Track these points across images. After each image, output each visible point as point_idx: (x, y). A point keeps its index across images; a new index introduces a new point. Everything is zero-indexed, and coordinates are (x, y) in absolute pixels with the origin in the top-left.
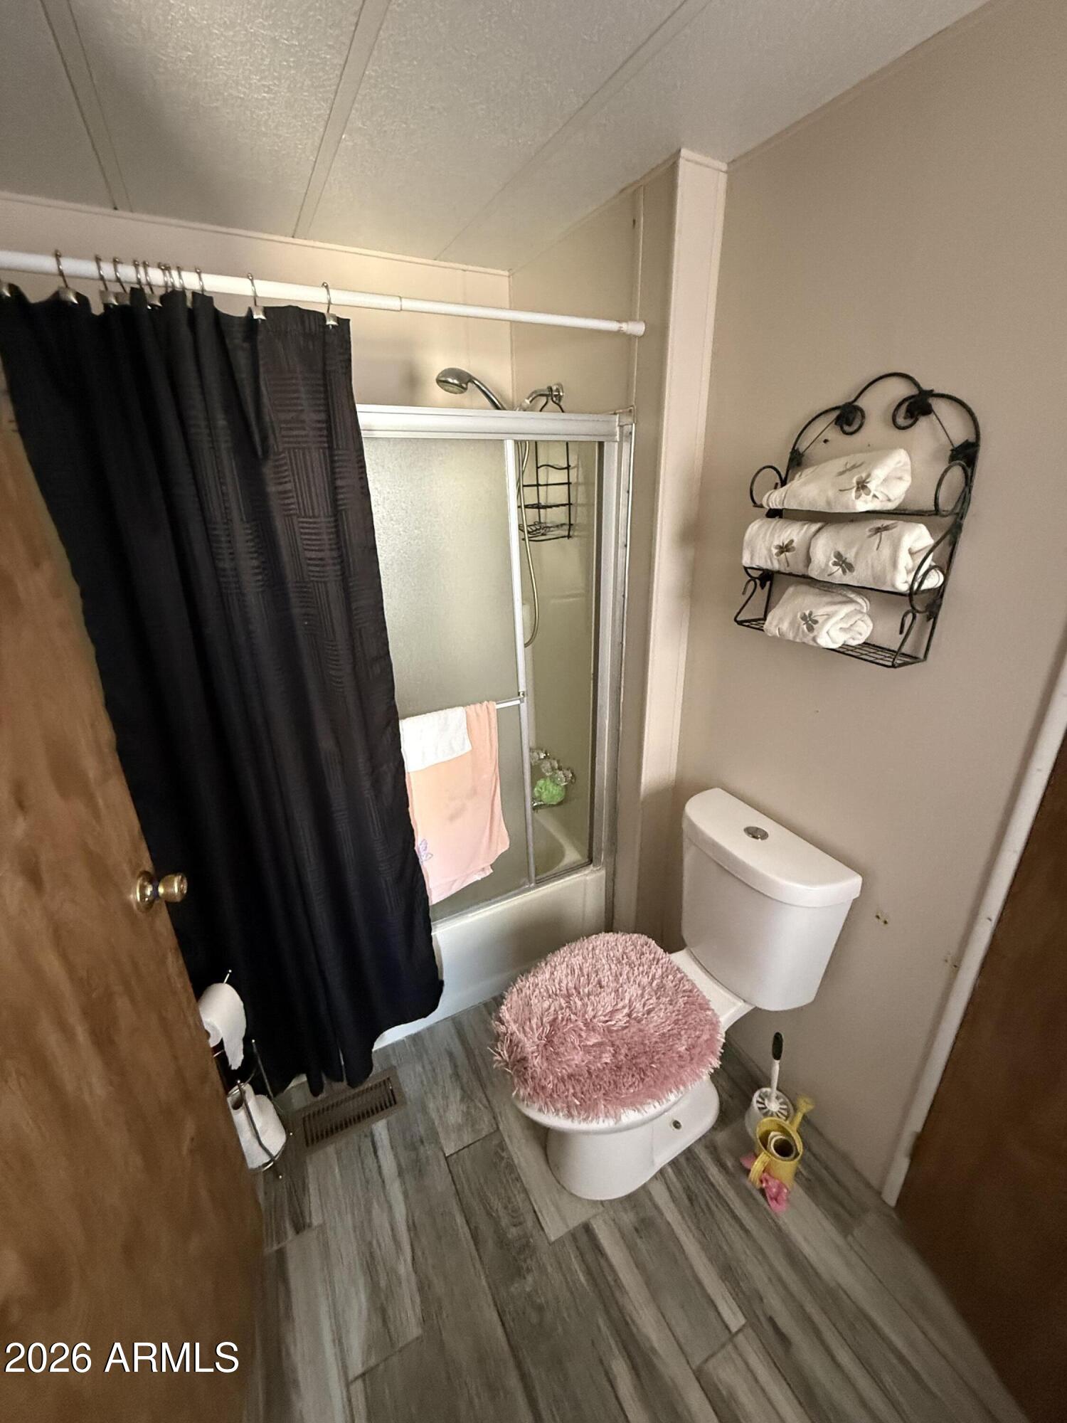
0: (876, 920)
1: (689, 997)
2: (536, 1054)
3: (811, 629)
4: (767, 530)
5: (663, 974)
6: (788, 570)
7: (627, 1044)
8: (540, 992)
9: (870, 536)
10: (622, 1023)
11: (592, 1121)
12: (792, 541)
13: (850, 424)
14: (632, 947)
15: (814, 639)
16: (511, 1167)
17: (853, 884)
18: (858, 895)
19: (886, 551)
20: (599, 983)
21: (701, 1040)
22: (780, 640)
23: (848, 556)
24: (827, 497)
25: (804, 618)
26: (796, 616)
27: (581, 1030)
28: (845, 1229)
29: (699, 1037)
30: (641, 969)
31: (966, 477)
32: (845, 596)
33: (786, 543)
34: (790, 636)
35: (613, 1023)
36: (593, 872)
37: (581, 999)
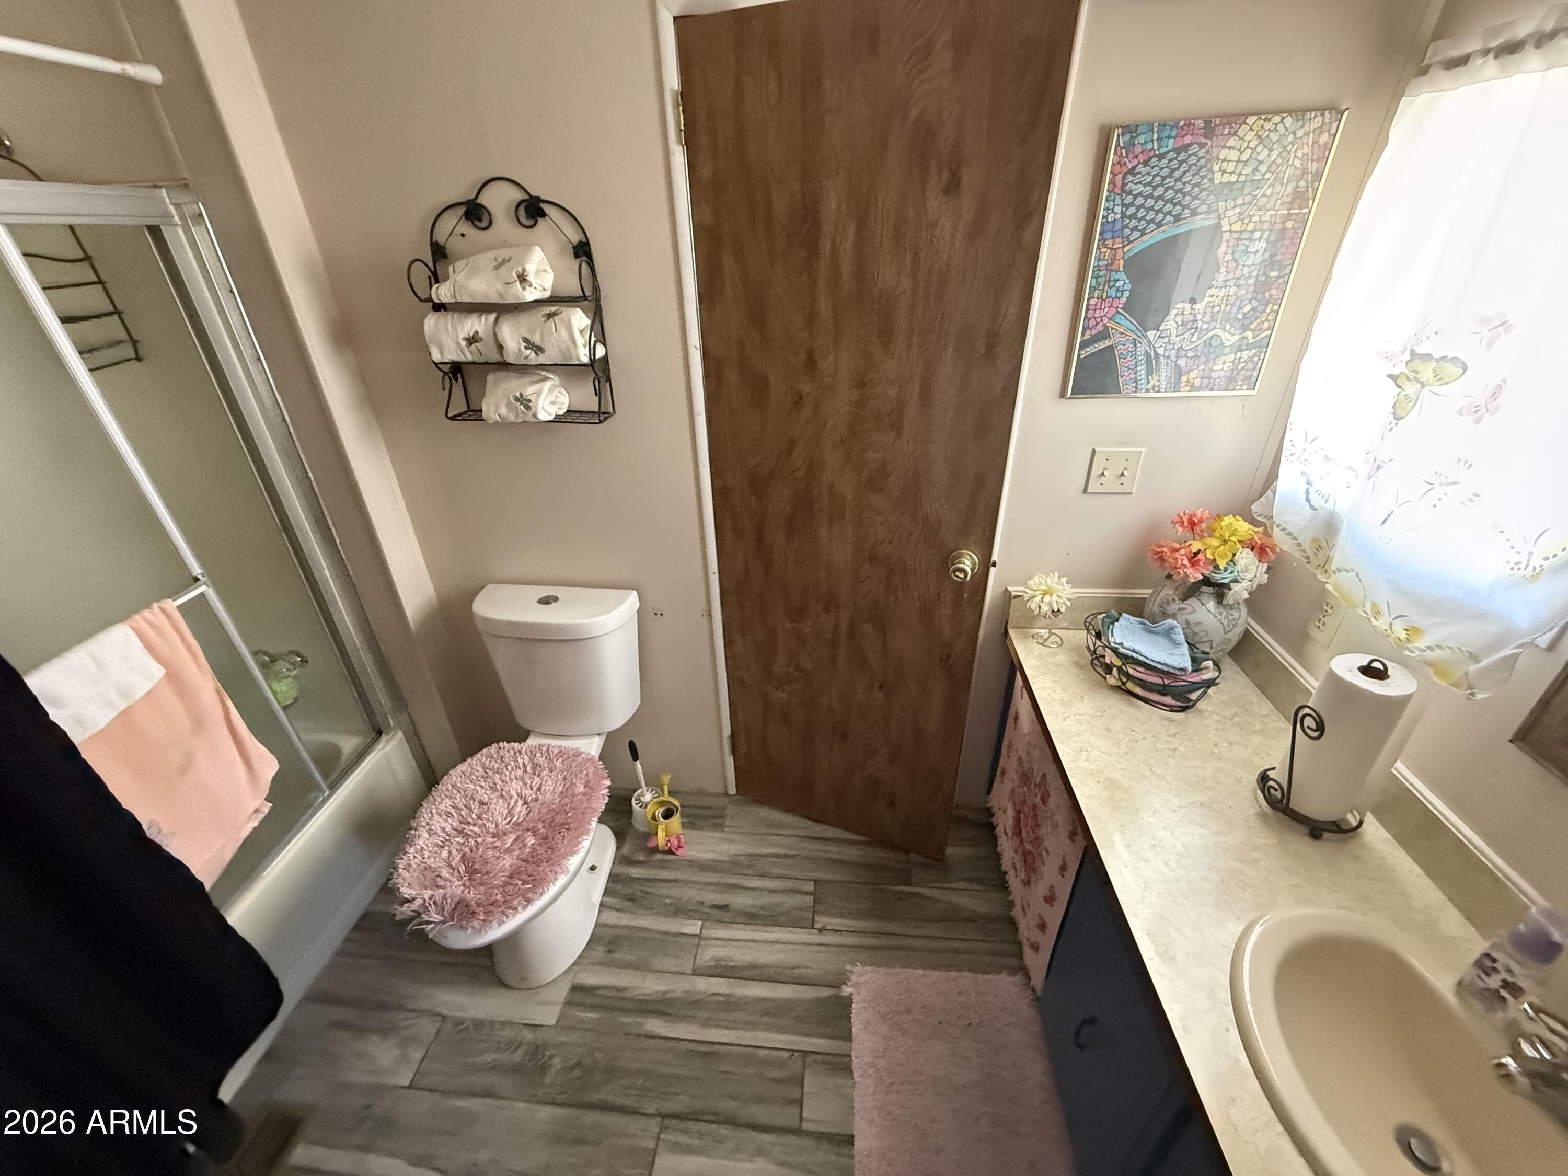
0: (656, 617)
1: (561, 757)
2: (467, 891)
3: (528, 408)
4: (446, 323)
5: (530, 758)
6: (483, 360)
7: (539, 820)
8: (430, 852)
9: (545, 322)
10: (524, 812)
11: (548, 889)
12: (477, 332)
13: (480, 220)
14: (489, 759)
15: (535, 415)
16: (479, 1025)
17: (632, 600)
18: (638, 605)
19: (564, 333)
20: (482, 803)
21: (590, 776)
22: (503, 425)
23: (535, 340)
24: (497, 290)
25: (517, 399)
26: (509, 398)
27: (493, 843)
28: (720, 827)
29: (587, 774)
30: (509, 768)
31: (590, 267)
32: (539, 374)
33: (471, 335)
34: (512, 418)
35: (515, 818)
36: (388, 741)
37: (474, 825)
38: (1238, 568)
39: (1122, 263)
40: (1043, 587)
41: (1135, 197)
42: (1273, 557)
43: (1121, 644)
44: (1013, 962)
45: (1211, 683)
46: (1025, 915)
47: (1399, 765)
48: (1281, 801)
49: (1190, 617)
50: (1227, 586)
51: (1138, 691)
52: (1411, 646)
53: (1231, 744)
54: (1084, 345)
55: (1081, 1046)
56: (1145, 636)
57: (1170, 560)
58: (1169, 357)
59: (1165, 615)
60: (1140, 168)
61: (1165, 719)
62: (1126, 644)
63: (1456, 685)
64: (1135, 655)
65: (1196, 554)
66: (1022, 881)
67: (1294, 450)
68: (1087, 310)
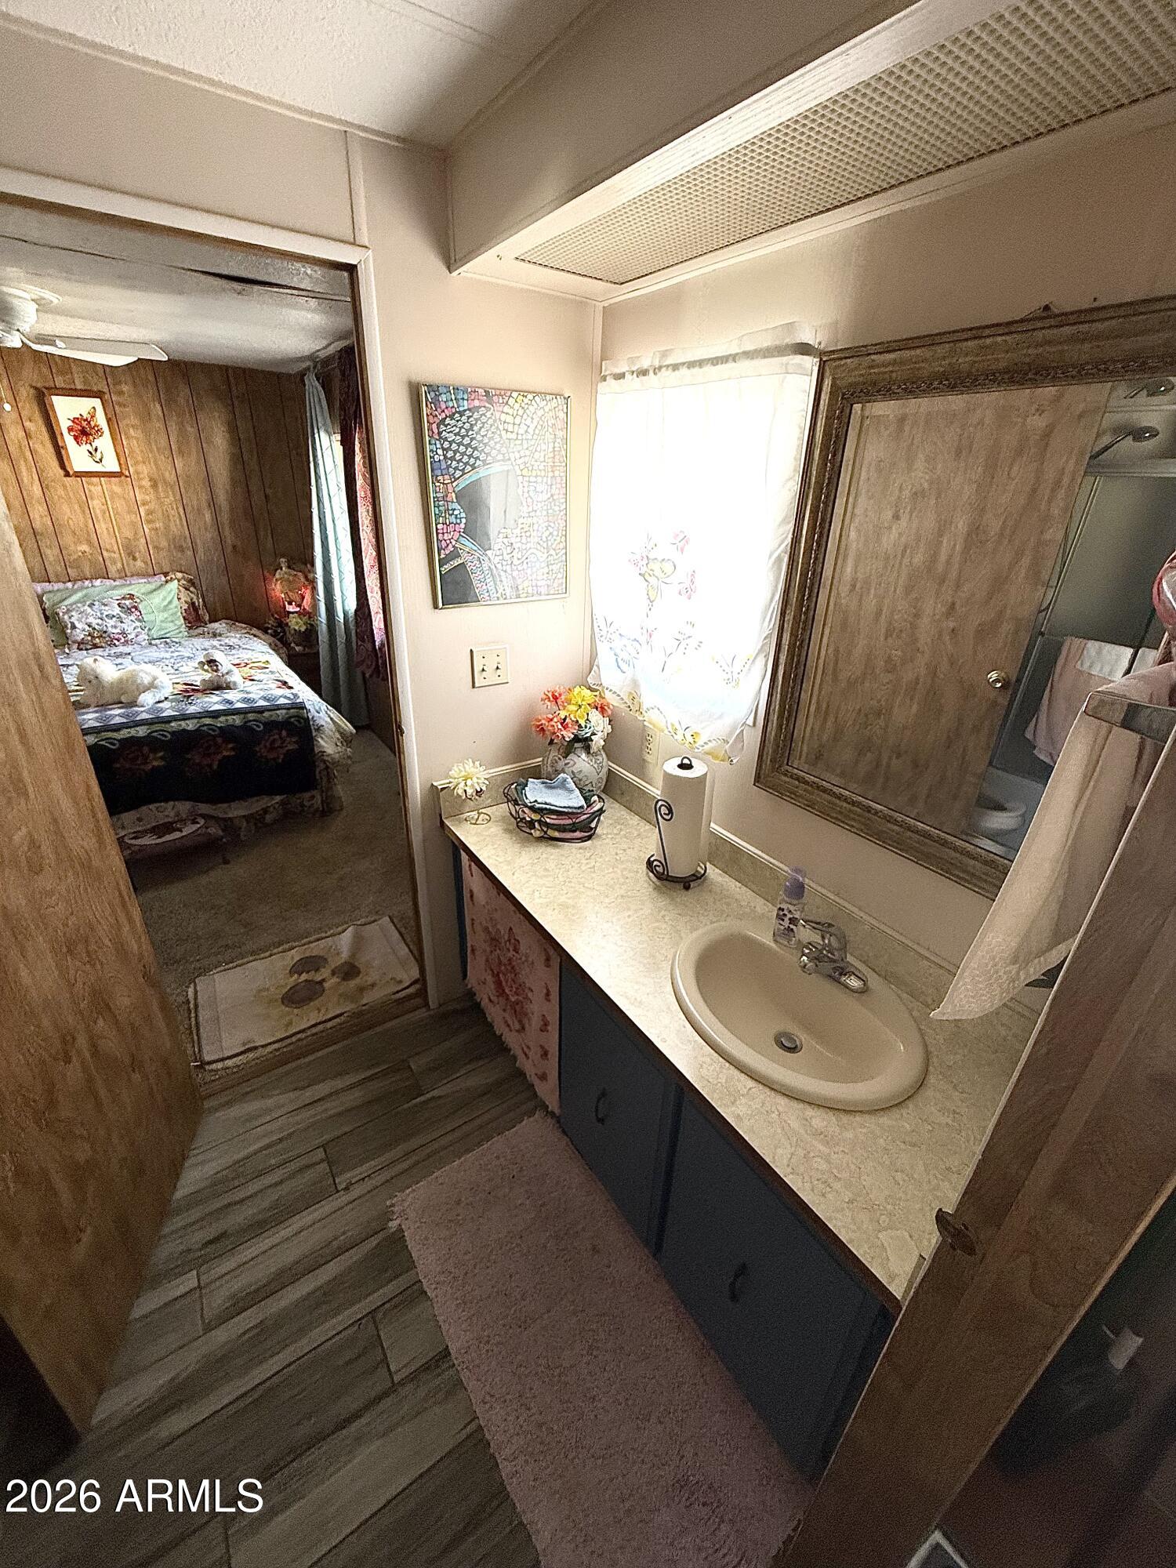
38: (592, 724)
39: (454, 495)
40: (463, 773)
41: (451, 443)
42: (610, 712)
43: (536, 801)
44: (531, 1105)
45: (601, 811)
46: (528, 1058)
47: (712, 825)
48: (663, 873)
49: (574, 769)
50: (589, 739)
51: (557, 834)
52: (697, 745)
53: (625, 850)
54: (442, 563)
55: (601, 1121)
56: (549, 791)
57: (550, 728)
58: (505, 571)
59: (557, 772)
60: (448, 421)
61: (580, 848)
62: (539, 801)
63: (723, 760)
64: (548, 807)
65: (565, 719)
66: (517, 1031)
67: (602, 633)
68: (437, 534)
